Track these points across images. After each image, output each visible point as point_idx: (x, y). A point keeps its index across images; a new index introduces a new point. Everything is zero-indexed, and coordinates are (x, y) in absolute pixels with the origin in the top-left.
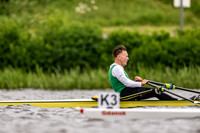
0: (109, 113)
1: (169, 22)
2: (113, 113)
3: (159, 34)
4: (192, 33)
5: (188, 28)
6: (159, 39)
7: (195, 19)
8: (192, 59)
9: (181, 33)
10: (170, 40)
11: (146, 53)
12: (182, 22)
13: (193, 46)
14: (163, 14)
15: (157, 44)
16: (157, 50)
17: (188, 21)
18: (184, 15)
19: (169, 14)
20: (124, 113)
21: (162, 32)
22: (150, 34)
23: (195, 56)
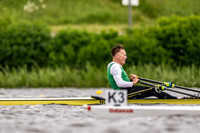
0: (116, 111)
1: (117, 20)
2: (121, 111)
3: (108, 32)
4: (141, 31)
5: (136, 26)
6: (107, 37)
7: (143, 17)
8: (140, 57)
9: (130, 32)
10: (119, 39)
11: (95, 51)
12: (131, 20)
13: (142, 44)
14: (111, 12)
15: (105, 42)
16: (105, 48)
17: (137, 19)
18: (133, 13)
19: (117, 12)
20: (131, 111)
21: (111, 30)
22: (99, 33)
23: (143, 55)
